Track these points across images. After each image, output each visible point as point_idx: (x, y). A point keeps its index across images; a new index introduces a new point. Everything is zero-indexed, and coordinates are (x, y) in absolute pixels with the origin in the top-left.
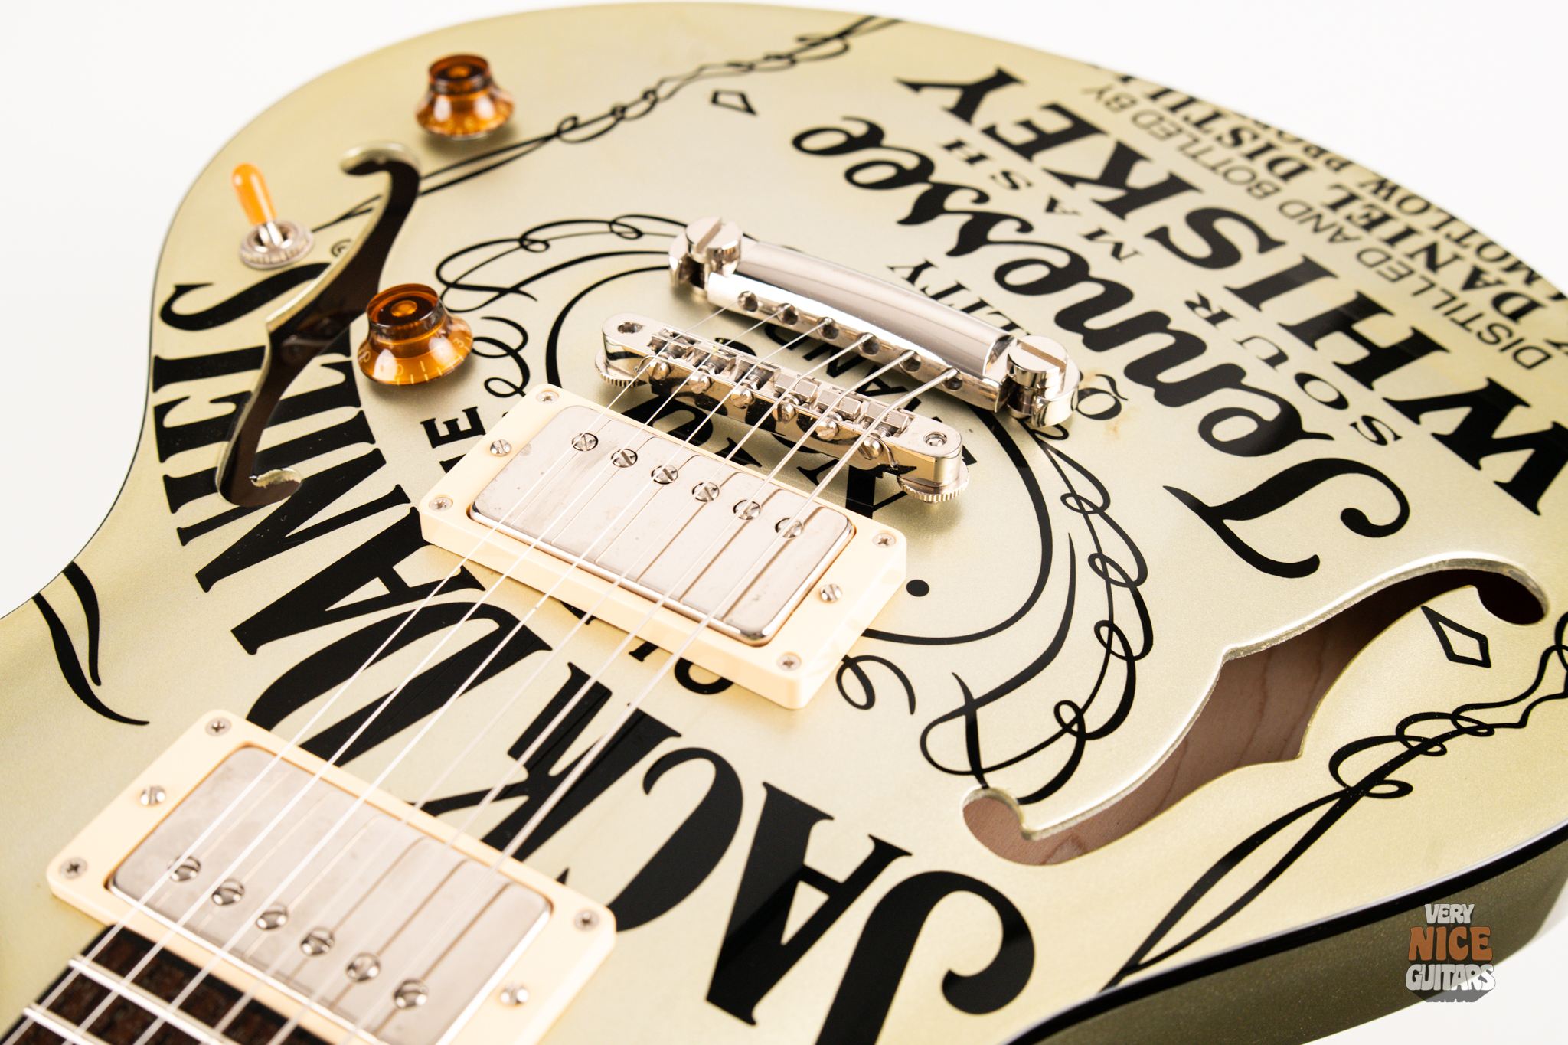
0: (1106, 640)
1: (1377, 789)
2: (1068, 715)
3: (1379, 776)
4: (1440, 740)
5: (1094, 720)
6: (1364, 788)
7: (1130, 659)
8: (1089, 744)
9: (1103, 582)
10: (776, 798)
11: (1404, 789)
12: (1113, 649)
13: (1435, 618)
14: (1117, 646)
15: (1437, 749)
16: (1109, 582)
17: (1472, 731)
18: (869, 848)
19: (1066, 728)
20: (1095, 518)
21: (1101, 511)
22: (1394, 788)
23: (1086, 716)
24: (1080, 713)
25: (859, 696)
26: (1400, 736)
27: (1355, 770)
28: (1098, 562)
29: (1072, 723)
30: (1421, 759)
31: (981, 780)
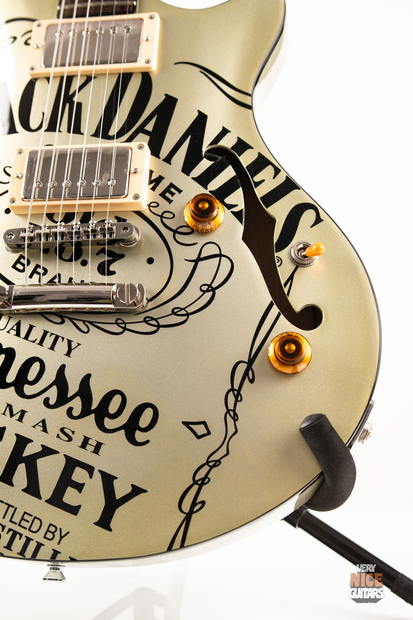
10: (14, 131)
25: (8, 170)
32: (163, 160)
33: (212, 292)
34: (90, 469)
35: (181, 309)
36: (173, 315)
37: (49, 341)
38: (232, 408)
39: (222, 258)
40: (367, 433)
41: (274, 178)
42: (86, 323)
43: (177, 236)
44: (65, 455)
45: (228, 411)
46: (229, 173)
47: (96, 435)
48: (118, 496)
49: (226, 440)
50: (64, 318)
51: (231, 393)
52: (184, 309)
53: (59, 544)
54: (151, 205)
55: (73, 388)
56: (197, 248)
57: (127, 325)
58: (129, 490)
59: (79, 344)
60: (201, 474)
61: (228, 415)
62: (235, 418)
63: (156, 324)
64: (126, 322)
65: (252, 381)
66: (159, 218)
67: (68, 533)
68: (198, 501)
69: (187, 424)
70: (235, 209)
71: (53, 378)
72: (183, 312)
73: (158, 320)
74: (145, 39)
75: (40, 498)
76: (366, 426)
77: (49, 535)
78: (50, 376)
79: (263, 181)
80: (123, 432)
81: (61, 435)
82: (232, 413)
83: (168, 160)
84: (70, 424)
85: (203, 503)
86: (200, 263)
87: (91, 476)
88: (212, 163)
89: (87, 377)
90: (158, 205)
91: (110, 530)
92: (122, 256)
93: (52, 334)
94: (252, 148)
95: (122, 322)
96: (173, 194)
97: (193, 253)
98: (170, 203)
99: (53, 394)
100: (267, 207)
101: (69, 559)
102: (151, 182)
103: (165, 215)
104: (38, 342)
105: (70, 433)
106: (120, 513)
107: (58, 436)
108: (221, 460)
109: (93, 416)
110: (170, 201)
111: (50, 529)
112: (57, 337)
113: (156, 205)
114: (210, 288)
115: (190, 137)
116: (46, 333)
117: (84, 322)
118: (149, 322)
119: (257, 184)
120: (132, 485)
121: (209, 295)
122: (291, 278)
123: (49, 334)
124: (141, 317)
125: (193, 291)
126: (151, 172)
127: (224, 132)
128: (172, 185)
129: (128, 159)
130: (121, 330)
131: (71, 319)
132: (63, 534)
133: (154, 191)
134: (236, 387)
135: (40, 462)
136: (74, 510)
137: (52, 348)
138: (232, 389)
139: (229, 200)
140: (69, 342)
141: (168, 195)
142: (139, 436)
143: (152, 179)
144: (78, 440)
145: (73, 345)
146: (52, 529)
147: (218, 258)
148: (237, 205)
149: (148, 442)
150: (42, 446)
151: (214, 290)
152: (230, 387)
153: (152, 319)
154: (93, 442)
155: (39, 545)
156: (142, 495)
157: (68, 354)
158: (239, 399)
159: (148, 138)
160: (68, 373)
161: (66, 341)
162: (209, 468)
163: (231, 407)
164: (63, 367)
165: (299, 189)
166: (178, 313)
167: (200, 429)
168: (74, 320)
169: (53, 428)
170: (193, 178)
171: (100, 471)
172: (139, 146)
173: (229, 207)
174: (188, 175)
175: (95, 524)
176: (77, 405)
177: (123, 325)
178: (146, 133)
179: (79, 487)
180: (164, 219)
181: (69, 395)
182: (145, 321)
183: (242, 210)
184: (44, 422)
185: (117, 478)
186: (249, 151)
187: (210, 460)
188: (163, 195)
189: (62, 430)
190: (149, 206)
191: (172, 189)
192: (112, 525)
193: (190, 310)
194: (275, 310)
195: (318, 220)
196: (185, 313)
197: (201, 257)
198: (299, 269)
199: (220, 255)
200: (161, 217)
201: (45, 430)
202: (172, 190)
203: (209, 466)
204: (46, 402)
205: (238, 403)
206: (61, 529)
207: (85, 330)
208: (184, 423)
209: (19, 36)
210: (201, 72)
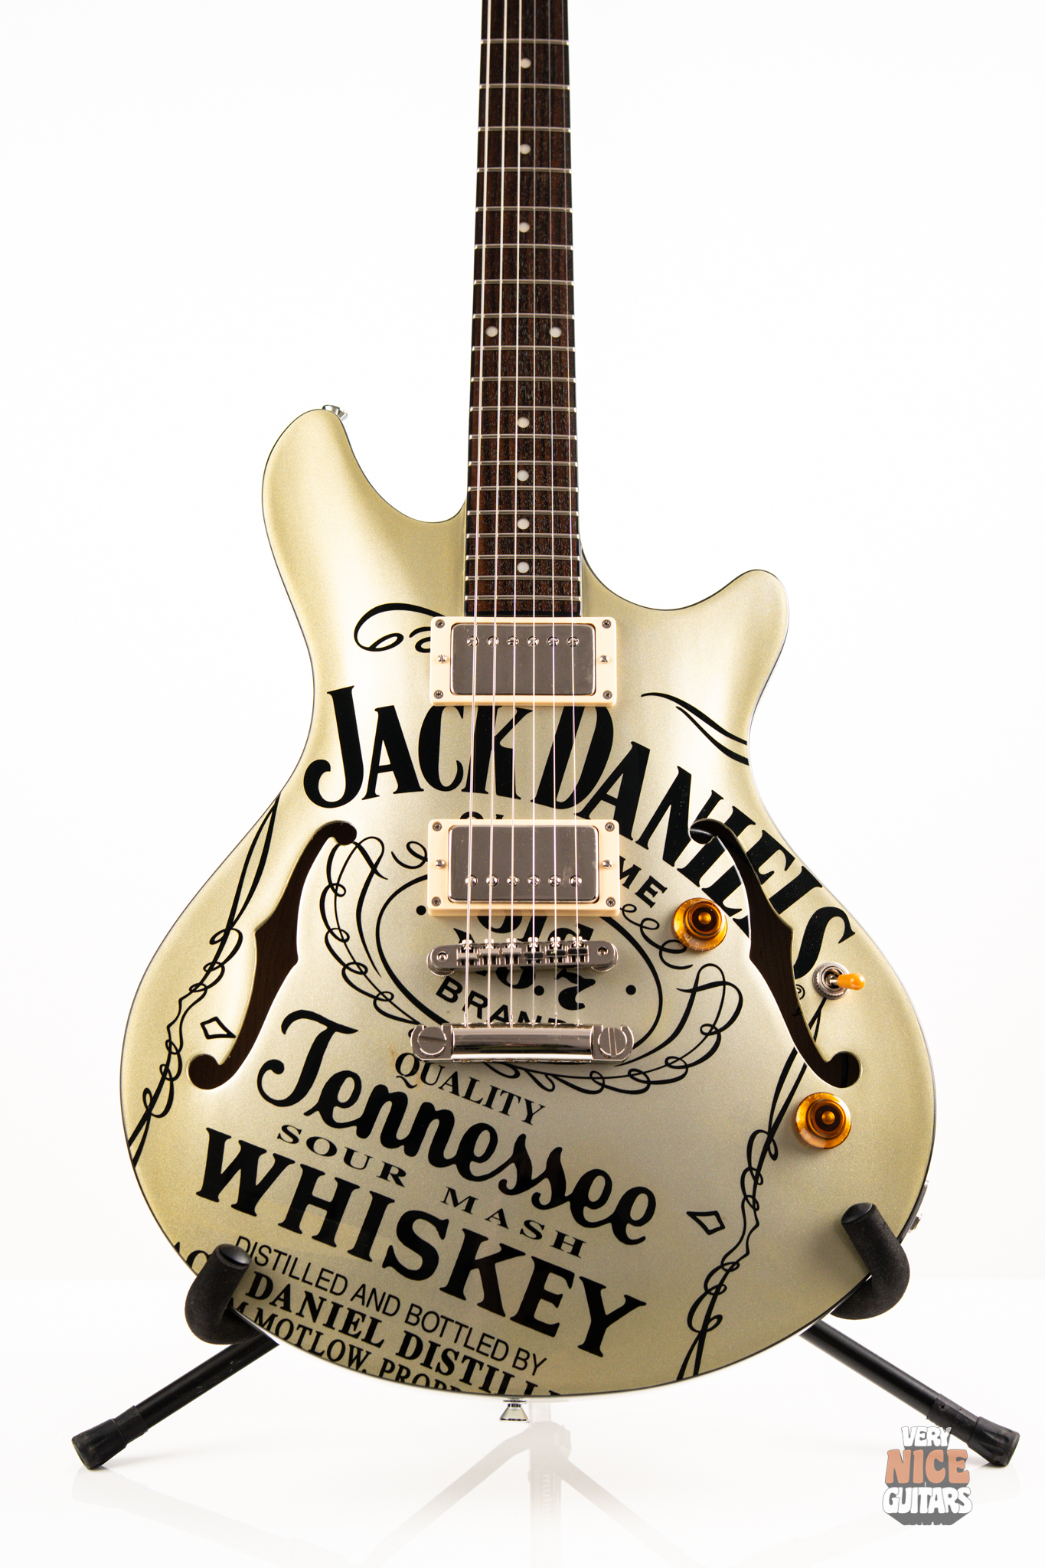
0: (343, 933)
1: (222, 935)
2: (340, 891)
3: (224, 941)
4: (208, 973)
5: (330, 894)
6: (227, 932)
7: (330, 931)
8: (327, 884)
9: (357, 961)
10: (415, 787)
11: (212, 942)
12: (338, 931)
13: (230, 1035)
14: (337, 932)
15: (207, 968)
16: (354, 963)
17: (197, 985)
18: (377, 792)
19: (338, 884)
20: (375, 993)
21: (376, 998)
22: (217, 939)
23: (333, 894)
24: (337, 895)
25: (414, 847)
26: (222, 965)
27: (233, 937)
28: (364, 970)
29: (337, 888)
30: (211, 960)
31: (355, 843)
32: (637, 842)
33: (716, 1036)
34: (568, 1276)
35: (678, 1059)
36: (667, 1068)
37: (500, 1101)
38: (751, 1194)
39: (727, 987)
40: (917, 1220)
41: (786, 869)
42: (550, 1077)
43: (664, 954)
44: (533, 1258)
45: (746, 1197)
46: (725, 862)
47: (574, 1231)
48: (608, 1310)
49: (745, 1236)
50: (520, 1071)
51: (749, 1173)
52: (681, 1059)
53: (534, 1374)
54: (626, 908)
55: (538, 1167)
56: (693, 972)
57: (606, 1080)
58: (622, 1302)
59: (542, 1107)
60: (714, 1281)
61: (746, 1202)
62: (755, 1207)
63: (645, 1079)
64: (604, 1076)
65: (774, 1157)
66: (638, 928)
67: (545, 1359)
68: (712, 1316)
69: (693, 1215)
70: (739, 916)
71: (509, 1153)
72: (680, 1063)
73: (647, 1074)
74: (601, 659)
75: (502, 1314)
76: (918, 1215)
77: (520, 1363)
78: (505, 1150)
79: (772, 873)
80: (609, 1226)
81: (526, 1230)
82: (750, 1200)
83: (643, 841)
84: (537, 1216)
85: (719, 1318)
86: (698, 994)
87: (570, 1286)
88: (702, 846)
89: (557, 1152)
90: (635, 909)
91: (601, 1355)
92: (592, 982)
93: (503, 1092)
94: (754, 824)
95: (599, 1076)
96: (654, 893)
97: (687, 980)
98: (651, 907)
99: (511, 1175)
100: (780, 913)
101: (550, 1394)
102: (622, 875)
103: (646, 924)
104: (484, 1102)
105: (538, 1228)
106: (611, 1332)
107: (522, 1232)
108: (740, 1262)
109: (567, 1205)
110: (651, 904)
111: (520, 1356)
112: (511, 1096)
113: (632, 908)
114: (714, 1030)
115: (670, 806)
116: (494, 1090)
117: (547, 1075)
118: (637, 1077)
119: (765, 878)
120: (626, 1296)
121: (713, 1039)
122: (818, 1015)
123: (499, 1092)
124: (624, 1070)
125: (691, 1034)
126: (622, 860)
127: (715, 799)
128: (651, 880)
129: (594, 846)
130: (598, 1087)
131: (528, 1071)
132: (538, 1362)
133: (628, 888)
134: (755, 1165)
135: (501, 1267)
136: (551, 1330)
137: (505, 1111)
138: (750, 1168)
139: (728, 902)
140: (529, 1103)
141: (647, 894)
142: (632, 1232)
143: (624, 870)
144: (549, 1237)
145: (534, 1108)
146: (523, 1355)
147: (722, 987)
148: (740, 910)
149: (643, 1239)
150: (501, 1245)
151: (718, 1032)
152: (746, 1166)
153: (640, 1072)
154: (570, 1240)
155: (507, 1377)
156: (639, 1309)
157: (528, 1120)
158: (759, 1181)
159: (612, 808)
160: (529, 1146)
161: (523, 1103)
162: (724, 1272)
163: (749, 1192)
164: (522, 1139)
165: (821, 886)
166: (674, 1065)
167: (711, 1222)
168: (533, 1074)
169: (515, 1222)
170: (678, 870)
171: (581, 1278)
172: (607, 825)
173: (731, 912)
174: (673, 865)
175: (580, 1347)
176: (545, 1189)
177: (601, 1081)
178: (610, 800)
179: (555, 1300)
180: (644, 930)
181: (534, 1176)
182: (630, 1075)
183: (747, 917)
184: (501, 1212)
185: (604, 1287)
186: (749, 829)
187: (725, 1262)
188: (640, 894)
189: (527, 1224)
190: (623, 909)
191: (651, 886)
192: (602, 1349)
193: (689, 1060)
194: (800, 1060)
195: (848, 933)
196: (683, 1064)
197: (699, 985)
198: (827, 1002)
199: (724, 983)
200: (641, 926)
201: (503, 1224)
202: (653, 887)
203: (724, 1269)
204: (502, 1185)
205: (758, 1186)
206: (534, 1355)
207: (550, 1087)
208: (689, 1213)
209: (406, 635)
210: (677, 708)
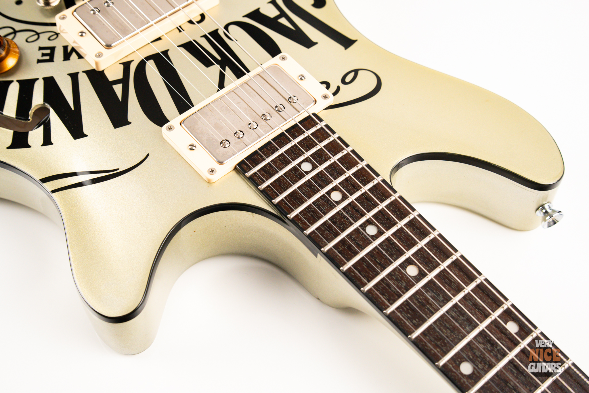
10: (249, 16)
18: (271, 5)
32: (78, 73)
54: (56, 36)
66: (39, 32)
74: (194, 147)
83: (74, 77)
90: (49, 39)
94: (8, 148)
96: (43, 55)
98: (39, 47)
102: (73, 50)
103: (36, 37)
113: (51, 38)
115: (73, 109)
126: (80, 57)
127: (47, 141)
128: (51, 60)
133: (63, 46)
141: (48, 51)
143: (74, 53)
159: (111, 78)
170: (37, 79)
174: (44, 79)
178: (116, 82)
180: (35, 34)
186: (9, 142)
188: (53, 49)
200: (38, 34)
202: (47, 58)
209: (342, 86)
210: (118, 169)
